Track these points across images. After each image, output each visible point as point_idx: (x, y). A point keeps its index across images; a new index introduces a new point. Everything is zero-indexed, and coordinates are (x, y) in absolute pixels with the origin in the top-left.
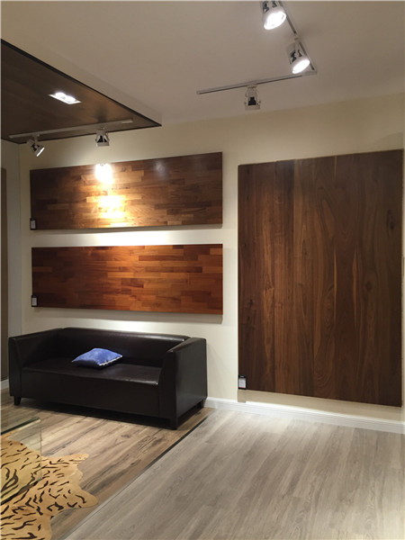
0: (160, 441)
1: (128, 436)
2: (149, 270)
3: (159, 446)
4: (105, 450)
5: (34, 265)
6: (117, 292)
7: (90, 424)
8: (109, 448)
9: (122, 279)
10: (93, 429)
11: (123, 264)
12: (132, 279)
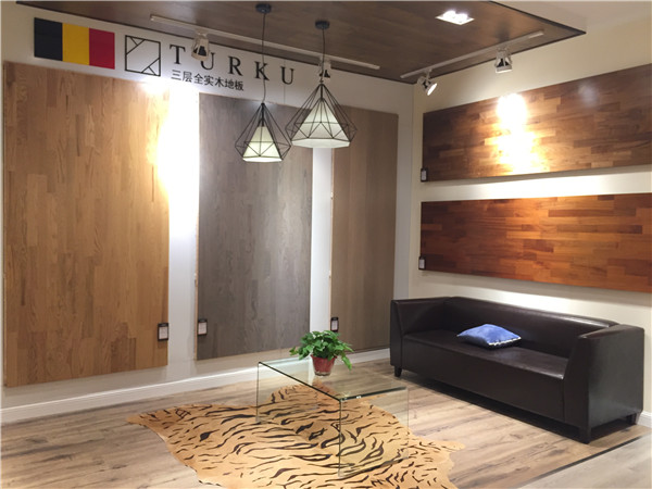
0: (561, 452)
1: (518, 437)
2: (561, 229)
3: (558, 457)
4: (485, 446)
5: (423, 222)
6: (518, 256)
7: (474, 412)
8: (492, 445)
9: (525, 240)
10: (476, 419)
11: (527, 220)
12: (538, 240)
